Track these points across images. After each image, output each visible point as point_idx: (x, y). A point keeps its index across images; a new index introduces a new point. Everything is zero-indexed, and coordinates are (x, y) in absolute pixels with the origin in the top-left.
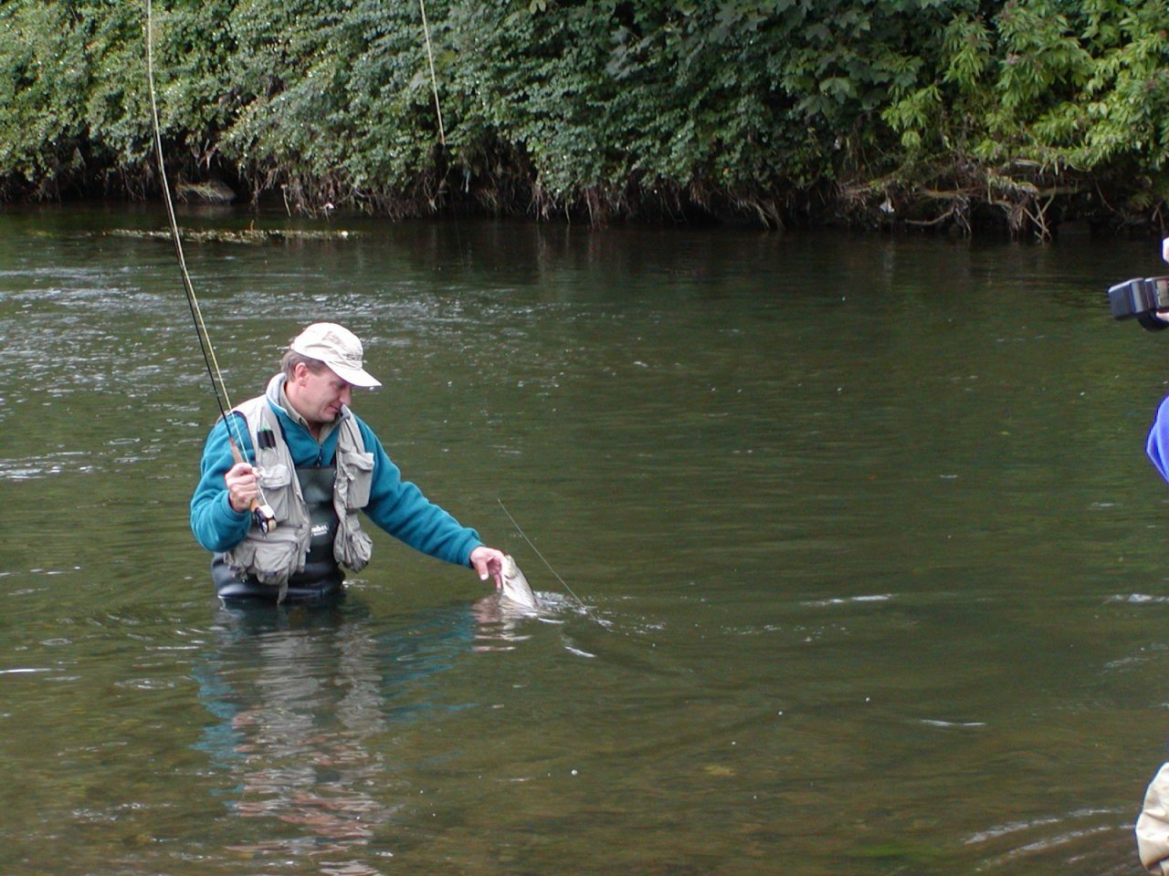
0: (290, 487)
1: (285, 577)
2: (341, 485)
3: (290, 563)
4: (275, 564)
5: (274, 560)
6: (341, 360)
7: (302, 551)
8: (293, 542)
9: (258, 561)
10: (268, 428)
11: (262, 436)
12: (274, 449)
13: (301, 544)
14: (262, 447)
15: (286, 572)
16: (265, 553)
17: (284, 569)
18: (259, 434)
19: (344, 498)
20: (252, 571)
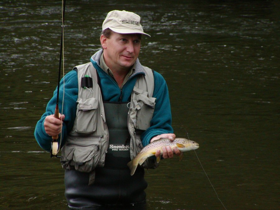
0: (98, 110)
1: (90, 166)
2: (132, 113)
3: (93, 158)
4: (84, 158)
5: (84, 156)
6: (118, 25)
7: (103, 152)
8: (96, 145)
9: (75, 157)
10: (89, 75)
11: (84, 80)
12: (90, 89)
13: (102, 147)
14: (83, 86)
15: (91, 163)
16: (79, 151)
17: (89, 161)
18: (82, 79)
19: (134, 121)
20: (71, 164)
